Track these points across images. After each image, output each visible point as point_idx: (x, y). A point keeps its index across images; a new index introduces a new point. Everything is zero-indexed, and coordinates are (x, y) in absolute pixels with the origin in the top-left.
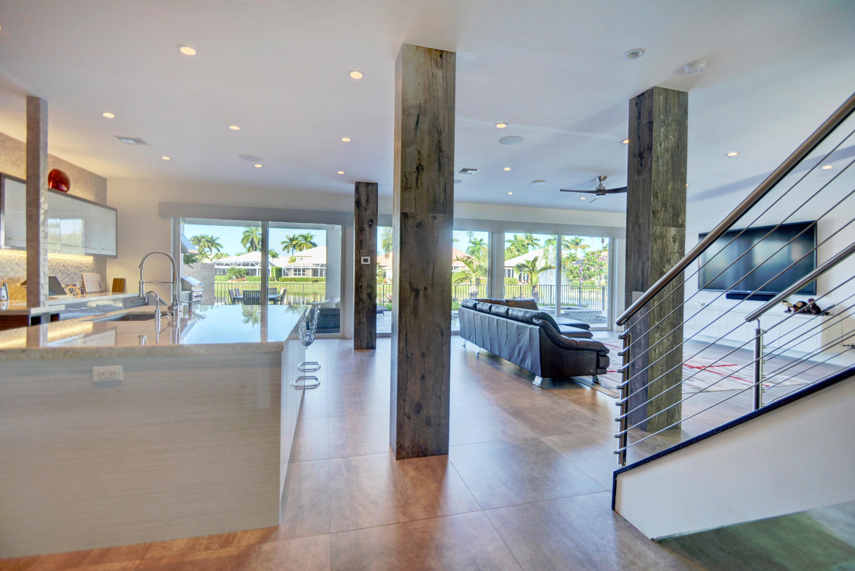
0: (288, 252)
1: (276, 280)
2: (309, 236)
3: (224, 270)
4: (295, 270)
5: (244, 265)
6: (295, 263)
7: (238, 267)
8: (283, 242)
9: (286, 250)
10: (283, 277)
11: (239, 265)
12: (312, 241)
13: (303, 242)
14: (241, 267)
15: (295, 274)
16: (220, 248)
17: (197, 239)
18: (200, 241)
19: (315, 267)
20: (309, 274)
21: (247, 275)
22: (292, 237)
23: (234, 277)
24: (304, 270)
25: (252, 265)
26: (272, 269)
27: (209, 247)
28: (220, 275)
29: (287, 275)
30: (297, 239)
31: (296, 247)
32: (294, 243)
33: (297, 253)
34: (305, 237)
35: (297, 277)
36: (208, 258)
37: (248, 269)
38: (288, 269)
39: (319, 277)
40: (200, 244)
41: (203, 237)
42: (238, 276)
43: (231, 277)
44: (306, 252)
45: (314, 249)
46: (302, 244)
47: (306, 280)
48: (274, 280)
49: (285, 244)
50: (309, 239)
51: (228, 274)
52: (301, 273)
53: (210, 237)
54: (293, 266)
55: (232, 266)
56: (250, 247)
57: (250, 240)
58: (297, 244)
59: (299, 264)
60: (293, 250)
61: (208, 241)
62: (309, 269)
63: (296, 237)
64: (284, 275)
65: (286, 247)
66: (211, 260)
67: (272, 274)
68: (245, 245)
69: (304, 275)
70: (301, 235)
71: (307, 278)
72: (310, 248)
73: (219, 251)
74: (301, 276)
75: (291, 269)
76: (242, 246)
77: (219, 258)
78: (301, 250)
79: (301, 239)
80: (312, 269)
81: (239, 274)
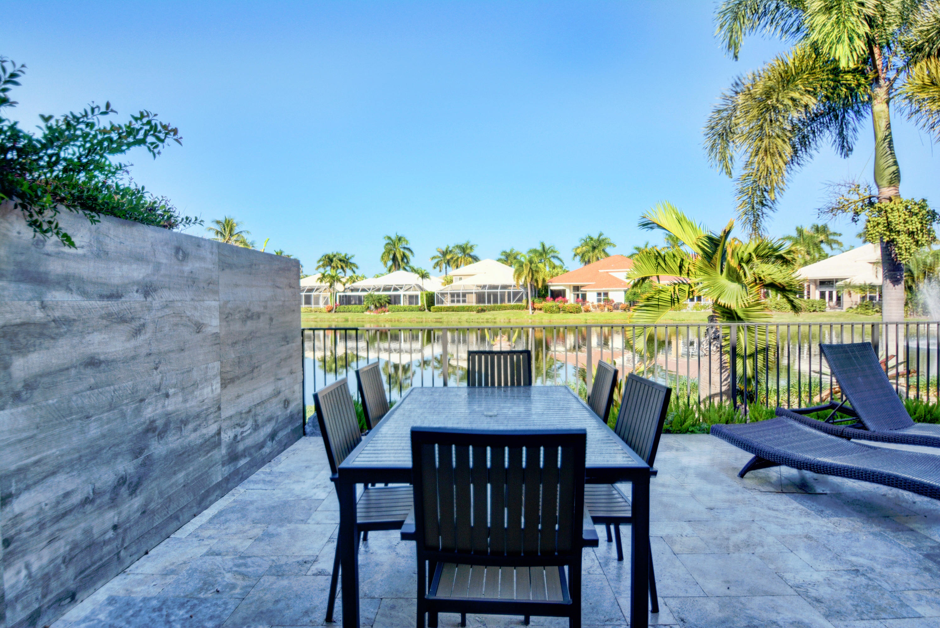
0: (440, 271)
1: (427, 310)
2: (469, 246)
3: (360, 297)
4: (452, 295)
5: (387, 289)
6: (452, 284)
7: (377, 293)
8: (434, 258)
9: (438, 268)
10: (436, 305)
11: (379, 290)
12: (472, 254)
13: (460, 255)
14: (381, 293)
15: (453, 301)
16: (355, 269)
17: (329, 258)
18: (331, 261)
19: (480, 290)
20: (472, 301)
21: (389, 303)
22: (444, 250)
23: (373, 307)
24: (464, 295)
25: (396, 289)
26: (422, 294)
27: (342, 268)
28: (355, 304)
29: (442, 302)
30: (451, 251)
31: (451, 263)
32: (448, 257)
33: (452, 272)
34: (463, 248)
35: (455, 305)
36: (340, 281)
37: (390, 296)
38: (443, 294)
39: (486, 305)
40: (332, 264)
41: (335, 256)
42: (378, 305)
43: (368, 307)
44: (464, 269)
45: (476, 264)
46: (458, 258)
47: (469, 309)
48: (425, 310)
49: (436, 261)
50: (468, 251)
51: (365, 303)
52: (461, 299)
53: (343, 255)
54: (449, 289)
55: (370, 292)
56: (391, 266)
57: (391, 256)
58: (452, 258)
59: (458, 286)
60: (446, 268)
61: (340, 260)
62: (472, 293)
63: (450, 249)
64: (438, 303)
65: (437, 264)
66: (344, 285)
67: (422, 301)
68: (385, 263)
69: (464, 301)
70: (457, 246)
71: (469, 307)
72: (470, 263)
73: (354, 272)
74: (461, 304)
75: (447, 293)
76: (381, 265)
77: (354, 282)
78: (457, 267)
79: (457, 251)
80: (476, 293)
81: (379, 302)
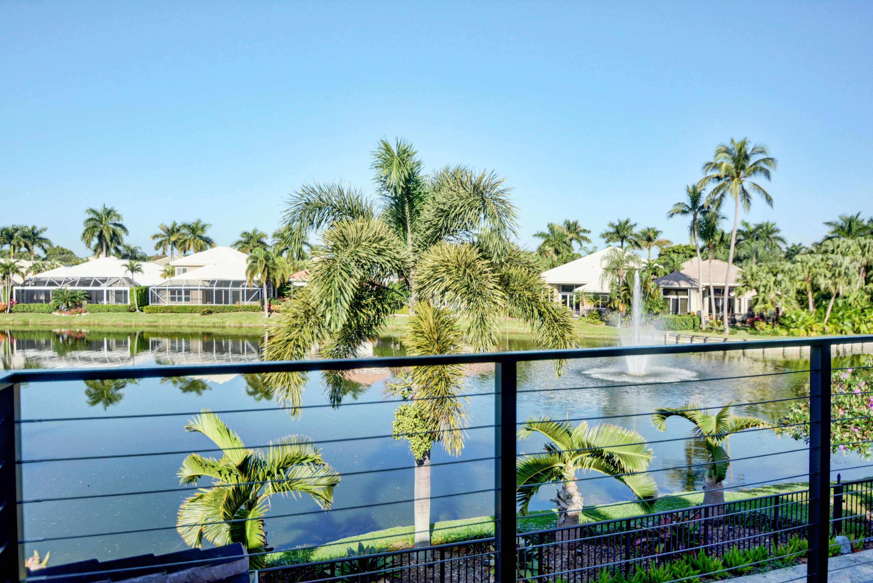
1: (138, 311)
2: (200, 226)
3: (47, 293)
4: (173, 292)
5: (84, 283)
6: (173, 278)
7: (70, 288)
8: (156, 236)
9: (161, 250)
10: (150, 304)
11: (73, 284)
12: (204, 235)
13: (188, 237)
14: (76, 288)
15: (173, 299)
18: (11, 237)
19: (208, 287)
20: (197, 300)
21: (87, 302)
22: (169, 227)
23: (63, 306)
24: (187, 292)
25: (97, 284)
26: (132, 290)
27: (27, 246)
28: (40, 302)
29: (158, 300)
30: (178, 230)
31: (178, 246)
32: (174, 237)
33: (178, 258)
34: (193, 228)
35: (176, 304)
36: (18, 272)
37: (88, 292)
38: (159, 290)
39: (214, 305)
41: (16, 231)
42: (70, 305)
43: (58, 307)
44: (192, 258)
45: (210, 251)
46: (186, 241)
47: (192, 310)
48: (135, 310)
49: (159, 240)
50: (199, 233)
51: (53, 301)
52: (183, 296)
53: (30, 228)
54: (167, 282)
55: (60, 287)
56: (96, 248)
57: (97, 234)
59: (181, 280)
60: (172, 250)
61: (25, 236)
62: (198, 290)
63: (178, 227)
64: (153, 301)
65: (160, 244)
66: (24, 276)
67: (132, 299)
68: (88, 244)
69: (187, 299)
70: (186, 225)
71: (193, 307)
72: (202, 249)
74: (183, 303)
75: (165, 289)
77: (39, 272)
78: (184, 254)
79: (185, 231)
80: (201, 290)
81: (72, 302)
